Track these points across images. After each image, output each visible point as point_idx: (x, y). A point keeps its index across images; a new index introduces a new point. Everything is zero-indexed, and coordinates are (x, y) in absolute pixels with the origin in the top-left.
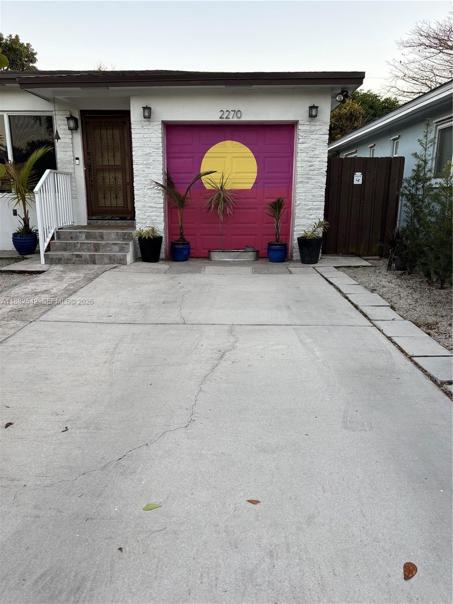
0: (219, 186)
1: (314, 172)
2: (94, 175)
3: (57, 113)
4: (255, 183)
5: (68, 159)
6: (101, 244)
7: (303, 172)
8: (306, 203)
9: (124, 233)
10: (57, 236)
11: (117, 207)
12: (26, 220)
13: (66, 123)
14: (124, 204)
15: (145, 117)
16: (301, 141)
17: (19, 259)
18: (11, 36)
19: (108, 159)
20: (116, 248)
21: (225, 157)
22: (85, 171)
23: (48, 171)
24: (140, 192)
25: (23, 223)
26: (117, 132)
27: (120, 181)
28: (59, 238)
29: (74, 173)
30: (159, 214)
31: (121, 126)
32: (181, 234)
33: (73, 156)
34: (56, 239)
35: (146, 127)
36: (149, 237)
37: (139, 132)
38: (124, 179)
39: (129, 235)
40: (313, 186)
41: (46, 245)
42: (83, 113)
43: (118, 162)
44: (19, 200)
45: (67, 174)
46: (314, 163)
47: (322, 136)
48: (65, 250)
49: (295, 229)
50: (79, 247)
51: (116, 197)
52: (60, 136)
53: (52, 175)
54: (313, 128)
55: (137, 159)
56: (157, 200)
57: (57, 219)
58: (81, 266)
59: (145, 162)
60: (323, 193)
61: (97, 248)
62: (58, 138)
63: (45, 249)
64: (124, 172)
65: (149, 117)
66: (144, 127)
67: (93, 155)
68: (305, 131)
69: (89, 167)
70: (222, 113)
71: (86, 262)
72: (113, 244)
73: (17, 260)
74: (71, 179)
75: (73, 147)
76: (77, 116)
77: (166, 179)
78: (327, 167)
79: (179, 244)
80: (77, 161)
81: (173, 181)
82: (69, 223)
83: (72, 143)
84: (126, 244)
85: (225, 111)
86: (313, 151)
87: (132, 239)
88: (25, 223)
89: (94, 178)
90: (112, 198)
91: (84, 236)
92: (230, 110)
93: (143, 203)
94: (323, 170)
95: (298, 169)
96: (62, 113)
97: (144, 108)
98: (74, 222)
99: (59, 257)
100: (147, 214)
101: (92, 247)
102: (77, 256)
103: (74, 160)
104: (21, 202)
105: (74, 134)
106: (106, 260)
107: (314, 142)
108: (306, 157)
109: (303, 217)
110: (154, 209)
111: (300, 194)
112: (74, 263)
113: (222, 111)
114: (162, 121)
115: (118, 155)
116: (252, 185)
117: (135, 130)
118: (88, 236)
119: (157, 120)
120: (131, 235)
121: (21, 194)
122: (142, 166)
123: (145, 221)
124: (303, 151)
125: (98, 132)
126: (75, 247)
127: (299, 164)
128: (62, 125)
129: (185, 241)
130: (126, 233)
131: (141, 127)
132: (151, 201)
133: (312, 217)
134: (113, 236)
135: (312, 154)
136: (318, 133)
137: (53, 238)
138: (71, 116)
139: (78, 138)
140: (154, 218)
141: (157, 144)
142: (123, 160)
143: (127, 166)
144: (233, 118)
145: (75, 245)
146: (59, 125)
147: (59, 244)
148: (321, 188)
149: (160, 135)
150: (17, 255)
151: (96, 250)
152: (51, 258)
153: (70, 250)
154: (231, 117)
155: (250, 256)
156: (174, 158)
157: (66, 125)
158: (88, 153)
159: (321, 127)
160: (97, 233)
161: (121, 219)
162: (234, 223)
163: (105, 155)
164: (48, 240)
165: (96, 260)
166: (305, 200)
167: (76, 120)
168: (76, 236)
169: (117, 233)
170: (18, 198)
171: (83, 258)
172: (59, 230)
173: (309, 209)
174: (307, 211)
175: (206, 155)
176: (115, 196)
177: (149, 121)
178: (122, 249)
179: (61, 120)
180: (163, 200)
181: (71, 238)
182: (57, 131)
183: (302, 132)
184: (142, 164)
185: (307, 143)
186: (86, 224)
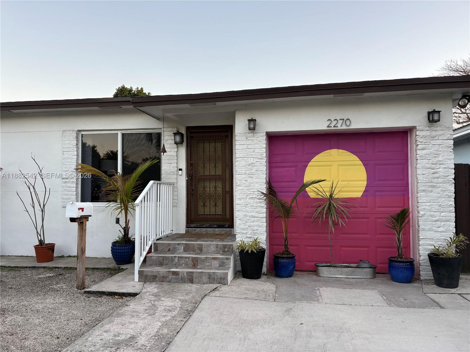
0: (328, 194)
1: (439, 179)
2: (195, 185)
3: (165, 129)
4: (365, 191)
5: (172, 170)
6: (200, 258)
7: (425, 179)
8: (432, 213)
9: (225, 245)
10: (155, 248)
11: (215, 215)
12: (126, 230)
13: (173, 138)
14: (223, 213)
15: (250, 129)
16: (420, 147)
17: (115, 270)
18: (138, 88)
19: (210, 170)
20: (216, 263)
21: (331, 166)
22: (187, 181)
23: (151, 182)
24: (242, 201)
25: (123, 233)
26: (219, 145)
27: (220, 190)
28: (156, 250)
29: (177, 183)
30: (262, 224)
31: (223, 139)
32: (286, 246)
33: (177, 167)
34: (153, 251)
35: (250, 139)
36: (252, 251)
37: (243, 143)
38: (224, 188)
39: (229, 248)
40: (439, 195)
41: (142, 259)
42: (188, 129)
43: (219, 172)
44: (122, 210)
45: (170, 184)
46: (438, 170)
47: (445, 141)
48: (161, 264)
49: (421, 243)
50: (177, 261)
51: (216, 205)
52: (166, 150)
53: (155, 186)
54: (434, 133)
55: (240, 170)
56: (259, 209)
57: (156, 227)
58: (177, 285)
59: (248, 172)
60: (453, 203)
61: (195, 263)
62: (165, 151)
63: (140, 264)
64: (224, 181)
65: (254, 129)
66: (248, 139)
67: (195, 166)
68: (424, 137)
69: (191, 177)
70: (329, 122)
71: (183, 281)
72: (213, 258)
73: (112, 272)
74: (173, 189)
75: (177, 159)
76: (183, 131)
77: (268, 188)
78: (455, 174)
79: (283, 258)
80: (180, 172)
81: (275, 190)
82: (168, 232)
83: (177, 156)
84: (227, 259)
85: (333, 120)
86: (435, 157)
87: (233, 252)
88: (125, 232)
89: (195, 187)
90: (211, 206)
91: (183, 248)
92: (338, 119)
93: (245, 213)
94: (450, 177)
95: (419, 177)
96: (170, 129)
97: (249, 120)
98: (172, 230)
99: (154, 274)
100: (248, 224)
101: (190, 262)
102: (174, 273)
103: (177, 171)
104: (123, 211)
105: (179, 148)
106: (205, 279)
107: (436, 147)
108: (428, 163)
109: (430, 230)
110: (256, 219)
111: (424, 204)
112: (169, 282)
113: (329, 120)
114: (267, 133)
115: (219, 166)
116: (361, 194)
117: (239, 141)
118: (187, 248)
119: (261, 131)
120: (231, 248)
121: (124, 204)
122: (245, 176)
123: (246, 231)
124: (423, 158)
125: (201, 145)
126: (172, 261)
127: (419, 172)
128: (169, 140)
129: (290, 254)
130: (226, 245)
131: (245, 139)
132: (254, 211)
133: (440, 229)
134: (213, 249)
135: (435, 160)
136: (440, 138)
137: (150, 251)
138: (178, 131)
139: (183, 151)
140: (255, 228)
141: (261, 154)
142: (224, 170)
143: (227, 176)
144: (341, 127)
145: (172, 259)
146: (167, 141)
147: (156, 258)
148: (450, 197)
149: (265, 146)
150: (113, 264)
151: (195, 266)
152: (145, 275)
153: (167, 264)
154: (339, 125)
155: (366, 272)
156: (276, 167)
157: (172, 140)
158: (191, 164)
159: (443, 132)
160: (195, 245)
161: (219, 227)
162: (343, 234)
163: (207, 165)
164: (144, 253)
165: (194, 278)
166: (430, 211)
167: (182, 135)
168: (174, 248)
169: (217, 245)
170: (121, 208)
171: (180, 276)
172: (158, 242)
173: (436, 221)
174: (434, 223)
175: (310, 164)
176: (214, 204)
177: (253, 133)
178: (222, 265)
179: (169, 136)
180: (265, 210)
181: (169, 250)
182: (164, 145)
183: (422, 137)
184: (245, 174)
185: (428, 149)
186: (185, 232)
